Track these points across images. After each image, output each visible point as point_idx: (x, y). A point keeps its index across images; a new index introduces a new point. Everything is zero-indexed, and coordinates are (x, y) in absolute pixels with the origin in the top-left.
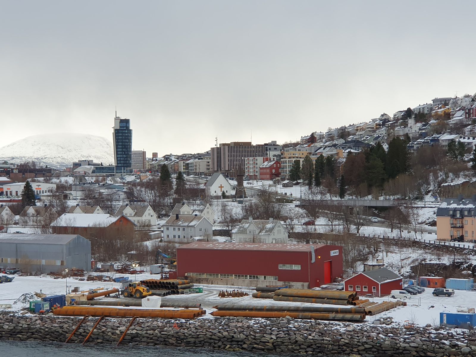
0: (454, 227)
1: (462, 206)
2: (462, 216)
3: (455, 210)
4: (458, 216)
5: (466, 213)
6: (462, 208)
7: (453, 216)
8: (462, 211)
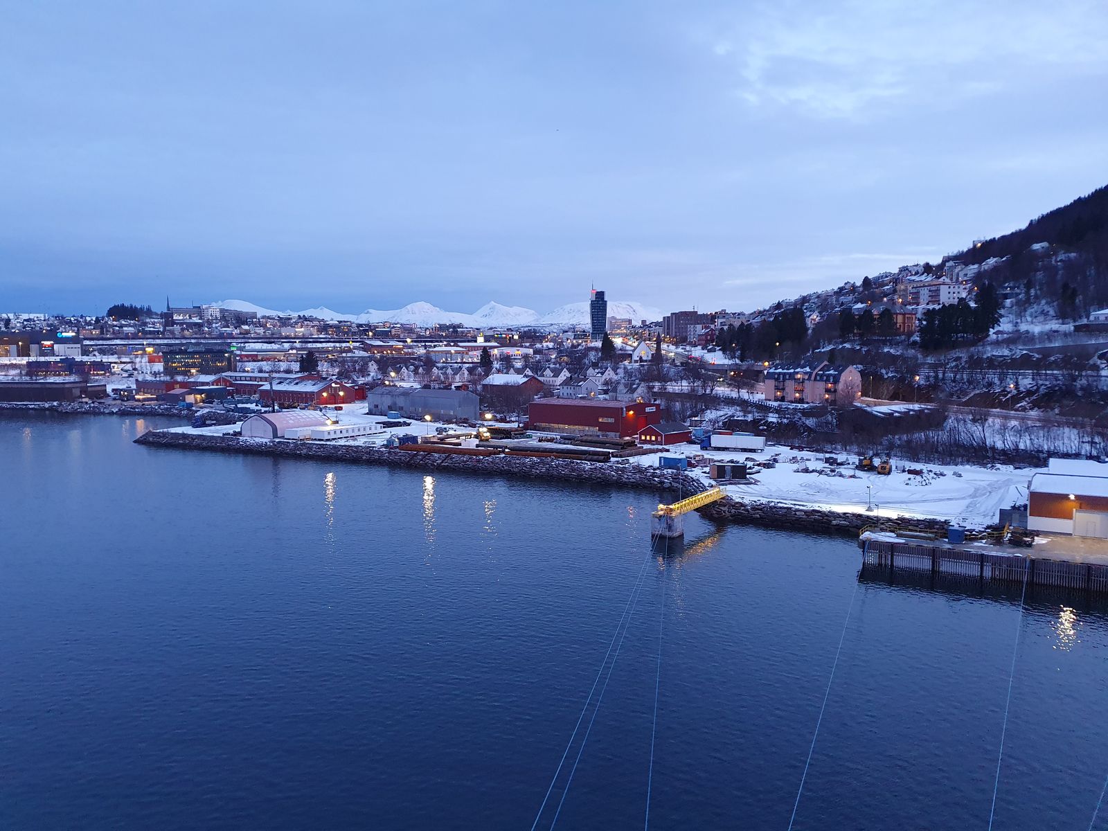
0: (777, 388)
1: (785, 371)
2: (784, 380)
3: (780, 373)
4: (781, 379)
5: (787, 377)
6: (785, 373)
7: (777, 380)
8: (784, 374)
